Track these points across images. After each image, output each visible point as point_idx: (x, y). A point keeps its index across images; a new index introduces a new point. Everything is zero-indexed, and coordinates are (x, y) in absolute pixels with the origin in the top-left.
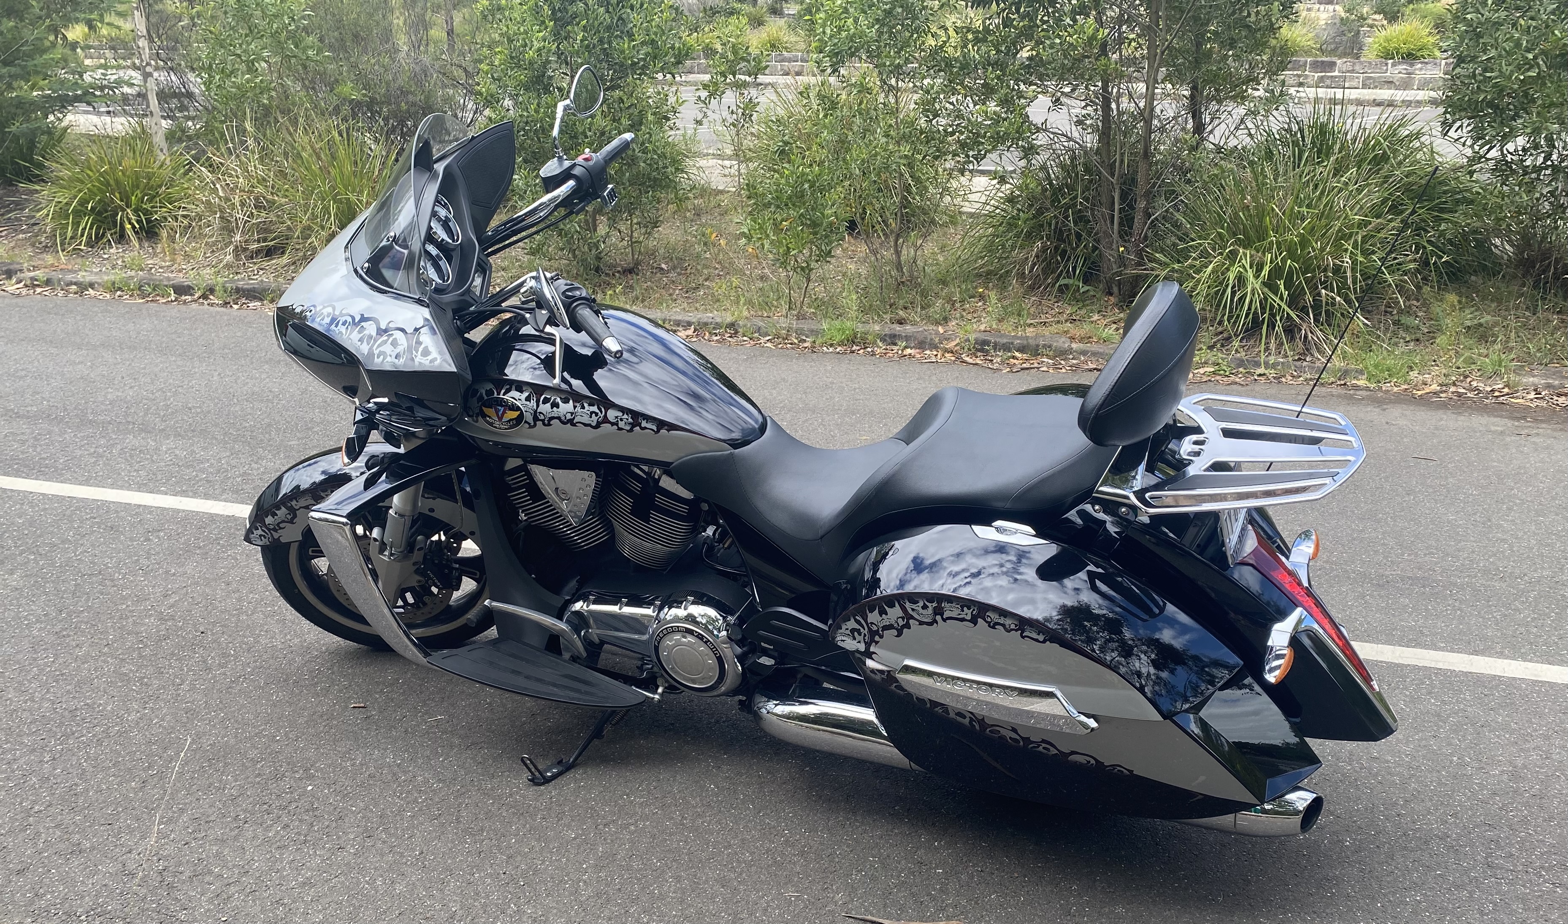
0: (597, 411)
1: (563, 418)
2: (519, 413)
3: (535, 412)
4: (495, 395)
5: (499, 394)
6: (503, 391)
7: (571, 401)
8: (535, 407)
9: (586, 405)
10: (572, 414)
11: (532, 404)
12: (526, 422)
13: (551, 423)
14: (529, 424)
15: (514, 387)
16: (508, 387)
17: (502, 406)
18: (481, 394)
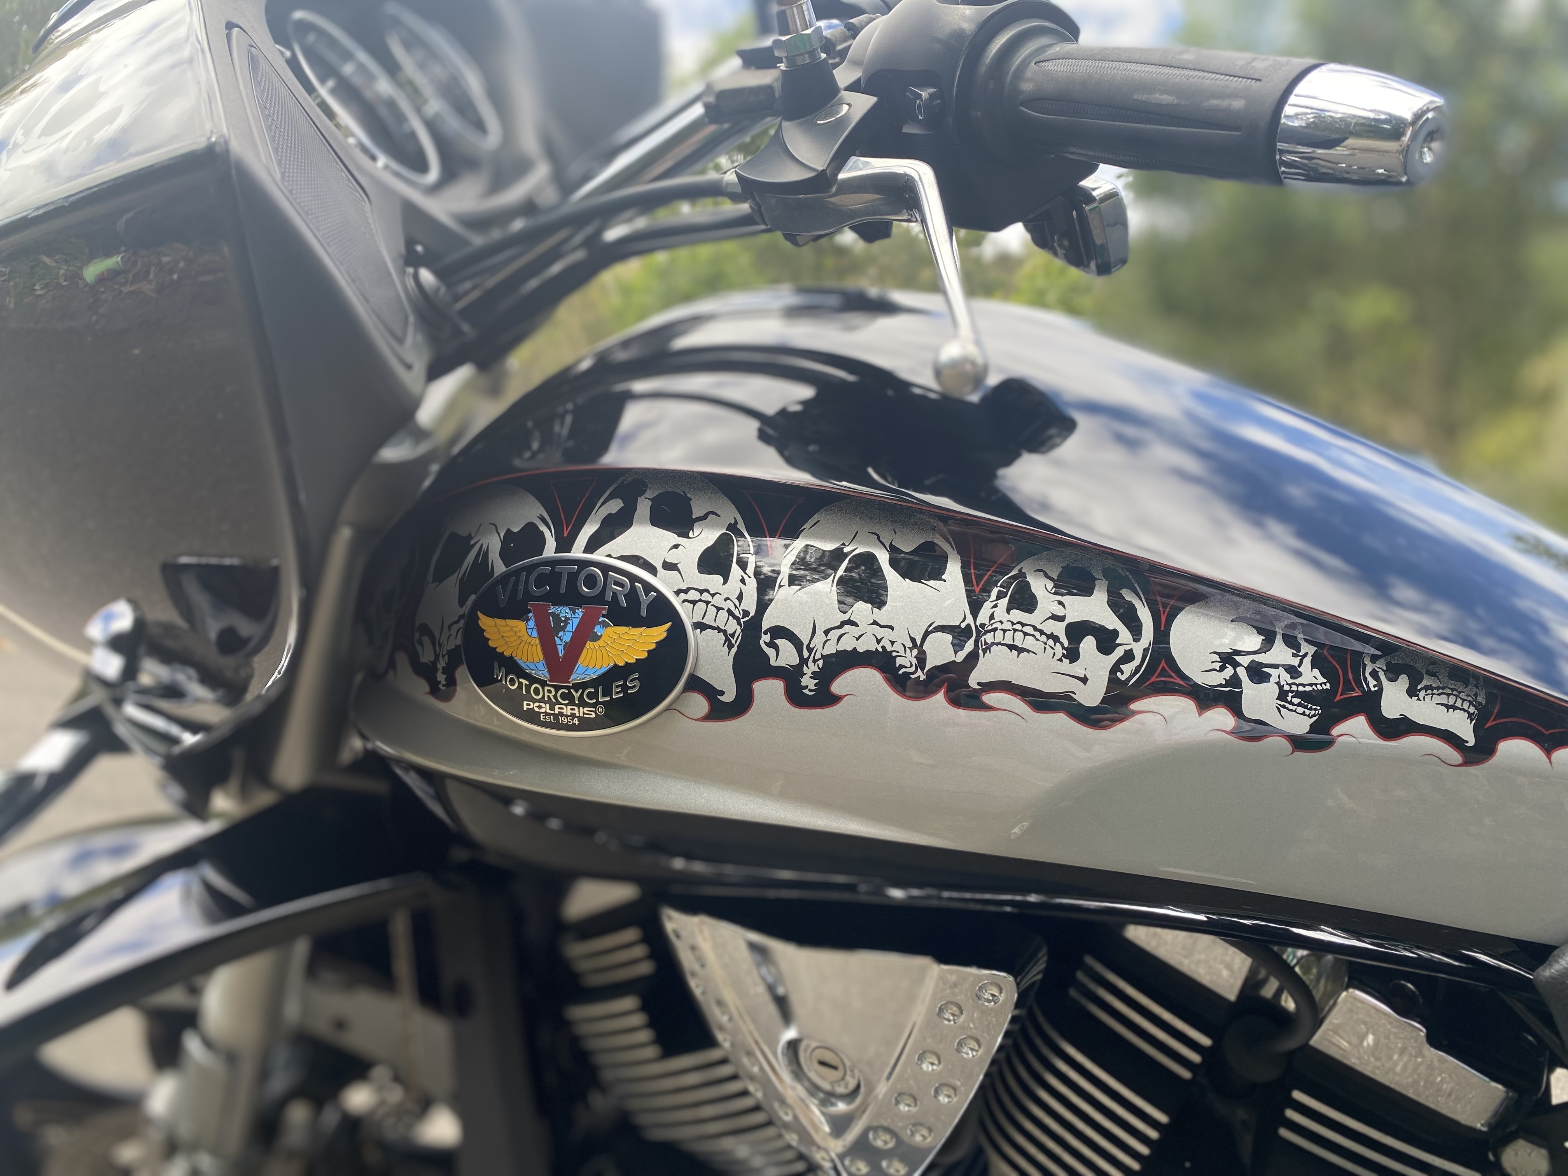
0: (1111, 621)
1: (906, 660)
2: (659, 633)
3: (752, 627)
4: (550, 550)
5: (565, 544)
6: (589, 530)
7: (954, 570)
8: (750, 604)
9: (1040, 586)
10: (959, 634)
11: (733, 586)
12: (697, 684)
13: (837, 687)
14: (710, 692)
15: (644, 507)
16: (615, 506)
17: (574, 599)
18: (484, 555)
